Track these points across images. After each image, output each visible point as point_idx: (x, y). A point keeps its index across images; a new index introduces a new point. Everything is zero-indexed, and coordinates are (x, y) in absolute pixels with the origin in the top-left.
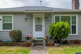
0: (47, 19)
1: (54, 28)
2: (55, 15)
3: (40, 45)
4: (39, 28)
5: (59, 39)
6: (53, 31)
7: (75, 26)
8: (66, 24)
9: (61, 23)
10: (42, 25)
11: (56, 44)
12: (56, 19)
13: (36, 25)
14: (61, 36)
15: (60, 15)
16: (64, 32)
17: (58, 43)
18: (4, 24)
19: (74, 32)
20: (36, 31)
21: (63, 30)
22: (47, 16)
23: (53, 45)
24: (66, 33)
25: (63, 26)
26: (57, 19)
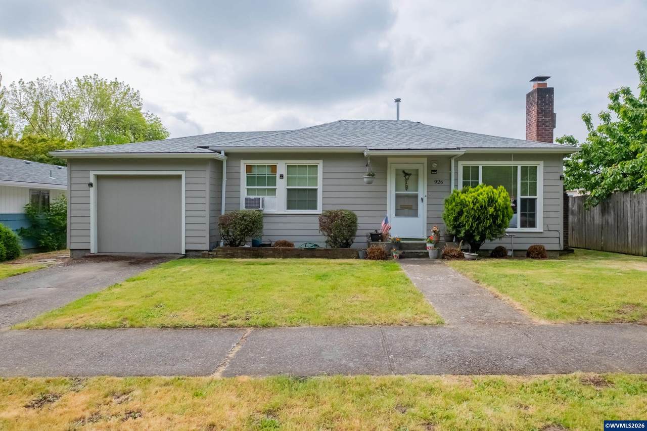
0: (434, 176)
1: (463, 204)
2: (461, 164)
3: (418, 256)
4: (406, 206)
5: (478, 238)
6: (460, 213)
7: (533, 202)
8: (501, 194)
9: (483, 191)
10: (416, 196)
11: (466, 255)
12: (465, 177)
13: (398, 196)
14: (485, 229)
15: (481, 164)
16: (495, 217)
17: (473, 251)
18: (288, 190)
19: (529, 220)
20: (397, 215)
21: (491, 210)
22: (435, 166)
23: (460, 257)
24: (499, 222)
25: (491, 201)
26: (470, 177)
